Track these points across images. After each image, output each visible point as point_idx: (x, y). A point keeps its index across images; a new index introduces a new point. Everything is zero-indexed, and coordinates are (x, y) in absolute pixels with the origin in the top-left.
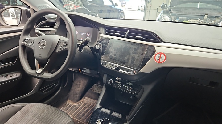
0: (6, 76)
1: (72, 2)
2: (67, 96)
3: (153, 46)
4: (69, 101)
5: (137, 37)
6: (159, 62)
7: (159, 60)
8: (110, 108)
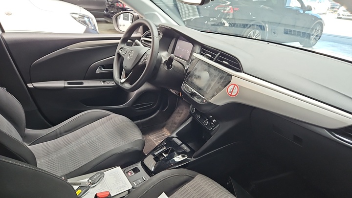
0: (104, 82)
1: (229, 3)
2: (165, 123)
3: (231, 76)
4: (165, 129)
5: (224, 62)
6: (231, 95)
7: (231, 92)
8: (189, 145)
